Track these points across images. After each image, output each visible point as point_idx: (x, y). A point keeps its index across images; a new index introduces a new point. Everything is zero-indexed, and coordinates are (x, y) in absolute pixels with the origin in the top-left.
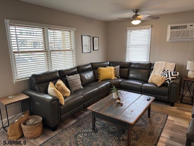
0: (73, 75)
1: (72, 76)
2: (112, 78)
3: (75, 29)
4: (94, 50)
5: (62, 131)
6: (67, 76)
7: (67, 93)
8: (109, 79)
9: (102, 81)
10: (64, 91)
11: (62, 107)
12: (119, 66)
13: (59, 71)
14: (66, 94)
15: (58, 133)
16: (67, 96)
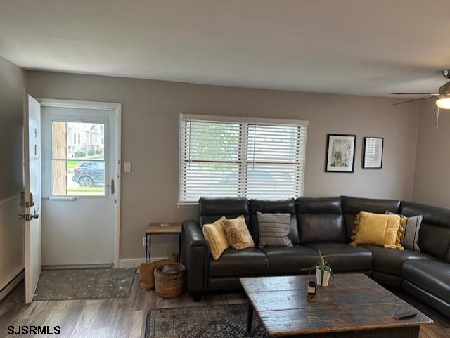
0: (273, 213)
1: (271, 214)
2: (386, 246)
3: (307, 123)
4: (365, 166)
5: (204, 307)
6: (259, 212)
7: (240, 242)
8: (378, 245)
9: (359, 245)
10: (236, 237)
11: (213, 264)
12: (421, 218)
13: (249, 201)
14: (238, 244)
15: (196, 307)
16: (237, 248)
